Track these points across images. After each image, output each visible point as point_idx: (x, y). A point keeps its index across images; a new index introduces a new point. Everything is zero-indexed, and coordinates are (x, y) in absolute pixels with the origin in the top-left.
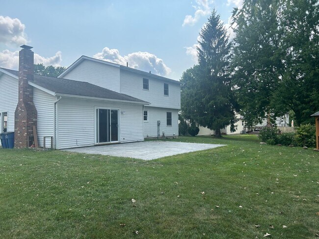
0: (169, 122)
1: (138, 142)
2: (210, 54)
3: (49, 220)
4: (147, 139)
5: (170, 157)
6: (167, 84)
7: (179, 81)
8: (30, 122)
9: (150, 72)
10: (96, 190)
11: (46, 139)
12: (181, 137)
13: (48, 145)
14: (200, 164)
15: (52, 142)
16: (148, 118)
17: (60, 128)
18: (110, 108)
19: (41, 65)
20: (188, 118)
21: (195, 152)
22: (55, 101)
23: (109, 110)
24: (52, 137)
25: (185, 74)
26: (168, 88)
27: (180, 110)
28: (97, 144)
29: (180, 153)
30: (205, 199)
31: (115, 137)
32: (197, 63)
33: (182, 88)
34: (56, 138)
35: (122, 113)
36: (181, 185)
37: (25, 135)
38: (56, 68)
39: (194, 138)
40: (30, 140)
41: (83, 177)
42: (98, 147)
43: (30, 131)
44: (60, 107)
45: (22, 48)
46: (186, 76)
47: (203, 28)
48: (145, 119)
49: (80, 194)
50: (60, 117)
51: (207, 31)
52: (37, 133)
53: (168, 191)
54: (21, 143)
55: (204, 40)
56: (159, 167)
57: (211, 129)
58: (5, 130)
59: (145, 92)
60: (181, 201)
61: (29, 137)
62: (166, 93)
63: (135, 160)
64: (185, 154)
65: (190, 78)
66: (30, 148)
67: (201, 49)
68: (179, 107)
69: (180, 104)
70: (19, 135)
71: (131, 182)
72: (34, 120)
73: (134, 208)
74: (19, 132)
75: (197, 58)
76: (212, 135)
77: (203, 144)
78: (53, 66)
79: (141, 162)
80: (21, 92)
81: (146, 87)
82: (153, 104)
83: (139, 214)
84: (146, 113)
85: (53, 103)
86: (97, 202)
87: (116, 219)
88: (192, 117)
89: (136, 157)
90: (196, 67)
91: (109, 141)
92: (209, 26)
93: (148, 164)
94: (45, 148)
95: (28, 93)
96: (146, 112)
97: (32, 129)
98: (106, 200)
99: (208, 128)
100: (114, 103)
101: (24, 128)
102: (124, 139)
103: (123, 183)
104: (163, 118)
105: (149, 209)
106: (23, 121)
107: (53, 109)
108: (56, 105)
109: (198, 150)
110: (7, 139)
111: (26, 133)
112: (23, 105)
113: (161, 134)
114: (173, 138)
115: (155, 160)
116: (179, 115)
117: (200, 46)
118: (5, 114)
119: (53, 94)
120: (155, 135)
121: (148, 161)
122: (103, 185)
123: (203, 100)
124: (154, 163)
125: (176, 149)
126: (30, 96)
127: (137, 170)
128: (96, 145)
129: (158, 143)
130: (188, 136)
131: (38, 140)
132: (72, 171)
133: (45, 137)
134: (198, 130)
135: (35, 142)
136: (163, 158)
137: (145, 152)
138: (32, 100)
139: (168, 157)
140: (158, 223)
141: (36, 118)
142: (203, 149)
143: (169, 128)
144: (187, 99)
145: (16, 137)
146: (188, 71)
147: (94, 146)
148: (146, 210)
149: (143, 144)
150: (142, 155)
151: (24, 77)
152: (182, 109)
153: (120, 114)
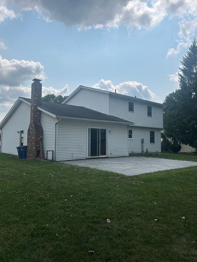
0: (152, 140)
1: (123, 157)
2: (191, 79)
3: (25, 235)
4: (132, 155)
5: (151, 173)
6: (150, 106)
7: (162, 103)
8: (37, 139)
9: (136, 97)
10: (76, 205)
11: (48, 153)
12: (163, 154)
13: (50, 157)
14: (181, 183)
15: (53, 155)
16: (133, 136)
17: (59, 143)
18: (100, 128)
19: (53, 95)
20: (170, 136)
21: (176, 169)
22: (56, 122)
23: (99, 129)
24: (53, 151)
25: (167, 97)
26: (151, 110)
27: (162, 129)
28: (89, 157)
29: (161, 170)
30: (185, 226)
31: (104, 152)
32: (179, 88)
33: (165, 110)
34: (56, 152)
35: (109, 132)
36: (160, 207)
37: (34, 149)
38: (63, 97)
39: (176, 155)
40: (38, 153)
41: (69, 189)
42: (89, 160)
43: (37, 145)
44: (60, 127)
45: (33, 81)
46: (169, 99)
47: (184, 57)
48: (130, 136)
49: (61, 209)
50: (59, 135)
51: (188, 58)
52: (43, 147)
53: (146, 212)
54: (31, 155)
55: (185, 67)
56: (139, 184)
57: (193, 147)
58: (22, 144)
59: (130, 114)
60: (159, 226)
61: (37, 151)
62: (150, 114)
63: (117, 175)
64: (166, 171)
65: (172, 101)
66: (37, 159)
67: (182, 75)
68: (162, 127)
69: (162, 124)
70: (30, 148)
71: (110, 199)
72: (41, 137)
73: (107, 230)
74: (30, 146)
75: (179, 83)
76: (193, 152)
77: (184, 161)
78: (62, 95)
79: (123, 177)
80: (32, 115)
81: (131, 109)
82: (137, 124)
83: (111, 239)
84: (130, 132)
85: (55, 124)
86: (74, 218)
87: (87, 242)
88: (174, 135)
89: (119, 172)
90: (178, 91)
91: (99, 155)
92: (190, 54)
93: (129, 180)
94: (47, 160)
95: (37, 116)
96: (132, 131)
97: (39, 144)
98: (83, 217)
99: (190, 145)
100: (103, 123)
101: (33, 143)
102: (111, 154)
103: (103, 199)
104: (147, 136)
105: (122, 233)
106: (33, 138)
107: (54, 129)
108: (57, 125)
109: (179, 168)
110: (22, 151)
111: (34, 147)
112: (33, 125)
113: (145, 151)
114: (156, 154)
115: (136, 176)
116: (162, 134)
117: (181, 73)
118: (22, 132)
119: (54, 116)
120: (139, 151)
121: (130, 177)
122: (84, 200)
123: (184, 120)
124: (135, 179)
125: (158, 165)
126: (38, 118)
127: (118, 186)
128: (88, 159)
129: (141, 158)
130: (170, 152)
131: (43, 153)
132: (61, 183)
133: (47, 151)
134: (180, 148)
135: (41, 155)
136: (144, 174)
137: (128, 167)
138: (39, 121)
139: (149, 174)
140: (130, 254)
141: (42, 135)
142: (184, 167)
143: (152, 145)
144: (169, 120)
145: (28, 151)
146: (170, 95)
147: (86, 159)
148: (119, 235)
149: (128, 159)
150: (125, 170)
151: (34, 103)
152: (165, 128)
153: (108, 132)
